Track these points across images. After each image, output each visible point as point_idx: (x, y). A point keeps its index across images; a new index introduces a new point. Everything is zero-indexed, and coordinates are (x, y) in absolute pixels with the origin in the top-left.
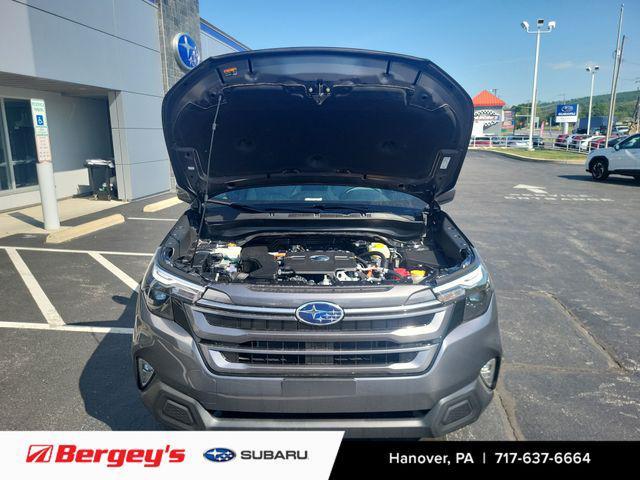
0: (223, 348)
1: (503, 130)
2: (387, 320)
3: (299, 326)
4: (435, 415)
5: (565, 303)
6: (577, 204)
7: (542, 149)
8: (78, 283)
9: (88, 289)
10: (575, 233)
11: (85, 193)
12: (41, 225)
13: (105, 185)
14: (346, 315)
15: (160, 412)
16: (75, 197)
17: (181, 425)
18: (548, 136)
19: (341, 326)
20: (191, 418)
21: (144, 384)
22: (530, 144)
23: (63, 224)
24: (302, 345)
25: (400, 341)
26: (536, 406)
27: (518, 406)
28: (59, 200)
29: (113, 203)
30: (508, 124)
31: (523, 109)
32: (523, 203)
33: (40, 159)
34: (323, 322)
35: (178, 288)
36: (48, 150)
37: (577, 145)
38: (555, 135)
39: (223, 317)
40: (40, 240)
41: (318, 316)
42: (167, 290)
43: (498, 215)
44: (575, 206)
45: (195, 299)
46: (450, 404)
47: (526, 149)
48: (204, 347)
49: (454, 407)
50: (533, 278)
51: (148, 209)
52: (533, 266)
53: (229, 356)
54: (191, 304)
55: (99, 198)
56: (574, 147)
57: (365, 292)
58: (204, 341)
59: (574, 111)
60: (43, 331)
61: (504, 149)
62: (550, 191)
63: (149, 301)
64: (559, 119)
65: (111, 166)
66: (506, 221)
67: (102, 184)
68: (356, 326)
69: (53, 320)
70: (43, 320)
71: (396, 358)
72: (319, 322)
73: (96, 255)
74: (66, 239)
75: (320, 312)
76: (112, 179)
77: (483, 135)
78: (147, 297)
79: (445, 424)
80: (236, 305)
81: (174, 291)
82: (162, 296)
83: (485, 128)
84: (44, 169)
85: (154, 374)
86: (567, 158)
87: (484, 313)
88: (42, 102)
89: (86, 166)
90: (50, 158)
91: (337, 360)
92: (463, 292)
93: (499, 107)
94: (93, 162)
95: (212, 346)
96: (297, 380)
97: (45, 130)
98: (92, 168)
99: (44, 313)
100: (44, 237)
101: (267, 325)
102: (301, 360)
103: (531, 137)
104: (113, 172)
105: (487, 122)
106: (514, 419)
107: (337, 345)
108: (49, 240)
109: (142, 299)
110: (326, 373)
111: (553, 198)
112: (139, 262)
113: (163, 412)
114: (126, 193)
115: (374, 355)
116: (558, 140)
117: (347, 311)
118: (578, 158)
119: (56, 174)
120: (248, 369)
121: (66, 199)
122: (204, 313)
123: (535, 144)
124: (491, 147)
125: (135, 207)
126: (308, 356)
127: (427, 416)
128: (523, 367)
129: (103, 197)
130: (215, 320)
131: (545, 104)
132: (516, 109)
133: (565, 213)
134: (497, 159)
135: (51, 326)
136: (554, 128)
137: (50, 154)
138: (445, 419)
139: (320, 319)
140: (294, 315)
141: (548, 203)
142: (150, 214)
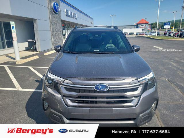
0: (71, 99)
1: (148, 31)
2: (123, 90)
3: (95, 91)
4: (138, 120)
5: (172, 82)
6: (172, 52)
7: (160, 36)
8: (25, 76)
9: (28, 78)
10: (172, 61)
11: (27, 49)
12: (14, 59)
13: (33, 47)
14: (110, 88)
15: (51, 118)
16: (24, 50)
17: (57, 122)
18: (162, 32)
19: (108, 91)
20: (60, 120)
21: (45, 109)
22: (156, 34)
23: (21, 58)
24: (96, 98)
25: (127, 96)
26: (166, 114)
27: (161, 114)
28: (19, 52)
29: (35, 52)
30: (149, 29)
31: (154, 24)
32: (156, 52)
33: (14, 39)
34: (103, 90)
35: (56, 79)
36: (16, 37)
37: (170, 34)
38: (164, 32)
39: (70, 89)
40: (14, 63)
41: (101, 88)
42: (52, 80)
43: (148, 55)
44: (171, 52)
45: (61, 83)
46: (143, 116)
47: (155, 36)
48: (64, 98)
49: (144, 117)
50: (161, 74)
51: (45, 54)
52: (160, 70)
53: (73, 101)
54: (60, 84)
55: (31, 51)
56: (169, 35)
57: (116, 80)
58: (64, 96)
59: (169, 25)
60: (15, 91)
61: (149, 36)
62: (164, 48)
63: (47, 83)
64: (165, 27)
65: (34, 41)
66: (151, 57)
67: (32, 47)
68: (113, 91)
69: (18, 87)
70: (15, 87)
71: (126, 102)
72: (101, 90)
73: (30, 68)
74: (21, 63)
75: (101, 87)
76: (35, 45)
77: (142, 32)
78: (46, 81)
79: (141, 122)
80: (74, 85)
81: (55, 80)
82: (51, 82)
83: (143, 30)
84: (15, 42)
85: (49, 106)
86: (168, 38)
87: (153, 87)
88: (14, 22)
89: (27, 41)
90: (16, 39)
91: (107, 102)
92: (147, 80)
93: (147, 24)
94: (29, 40)
95: (67, 98)
96: (94, 109)
97: (15, 31)
98: (29, 42)
99: (15, 85)
100: (15, 62)
101: (85, 91)
102: (96, 102)
103: (157, 32)
104: (35, 43)
105: (143, 28)
106: (159, 118)
107: (107, 97)
108: (17, 63)
109: (45, 82)
110: (103, 106)
111: (165, 50)
112: (43, 70)
113: (52, 118)
114: (39, 49)
115: (119, 101)
116: (164, 33)
117: (110, 87)
118: (171, 38)
119: (19, 44)
120: (78, 105)
121: (21, 51)
122: (64, 87)
123: (158, 34)
124: (145, 35)
125: (42, 54)
126: (98, 101)
127: (136, 120)
128: (161, 102)
129: (32, 51)
130: (68, 89)
131: (160, 23)
132: (152, 24)
133: (168, 55)
134: (147, 39)
135: (17, 89)
136: (163, 30)
137: (16, 38)
138: (141, 121)
139: (102, 89)
140: (93, 88)
141: (163, 52)
142: (46, 56)
